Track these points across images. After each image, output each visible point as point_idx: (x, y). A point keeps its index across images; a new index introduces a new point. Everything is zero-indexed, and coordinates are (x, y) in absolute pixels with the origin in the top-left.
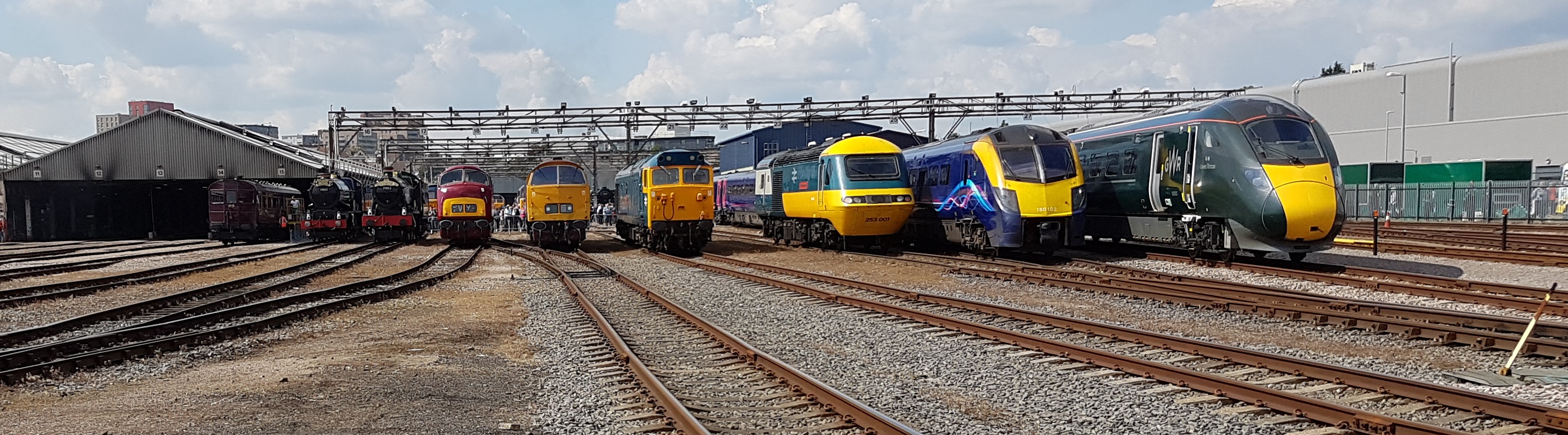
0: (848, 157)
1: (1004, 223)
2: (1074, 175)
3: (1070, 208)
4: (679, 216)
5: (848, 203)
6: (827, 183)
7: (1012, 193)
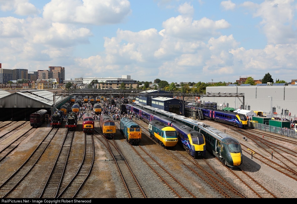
0: (166, 131)
1: (193, 152)
2: (204, 143)
3: (203, 149)
4: (135, 138)
5: (166, 141)
6: (163, 136)
7: (194, 146)
